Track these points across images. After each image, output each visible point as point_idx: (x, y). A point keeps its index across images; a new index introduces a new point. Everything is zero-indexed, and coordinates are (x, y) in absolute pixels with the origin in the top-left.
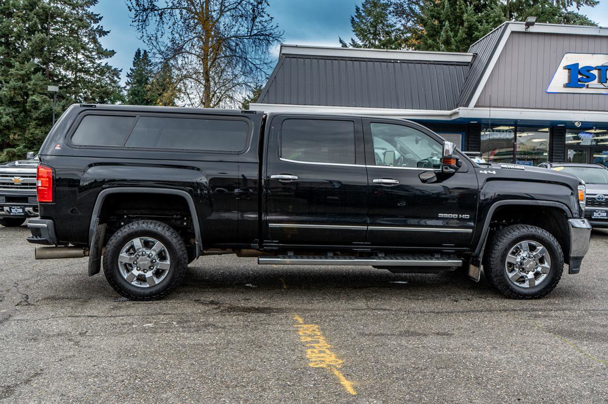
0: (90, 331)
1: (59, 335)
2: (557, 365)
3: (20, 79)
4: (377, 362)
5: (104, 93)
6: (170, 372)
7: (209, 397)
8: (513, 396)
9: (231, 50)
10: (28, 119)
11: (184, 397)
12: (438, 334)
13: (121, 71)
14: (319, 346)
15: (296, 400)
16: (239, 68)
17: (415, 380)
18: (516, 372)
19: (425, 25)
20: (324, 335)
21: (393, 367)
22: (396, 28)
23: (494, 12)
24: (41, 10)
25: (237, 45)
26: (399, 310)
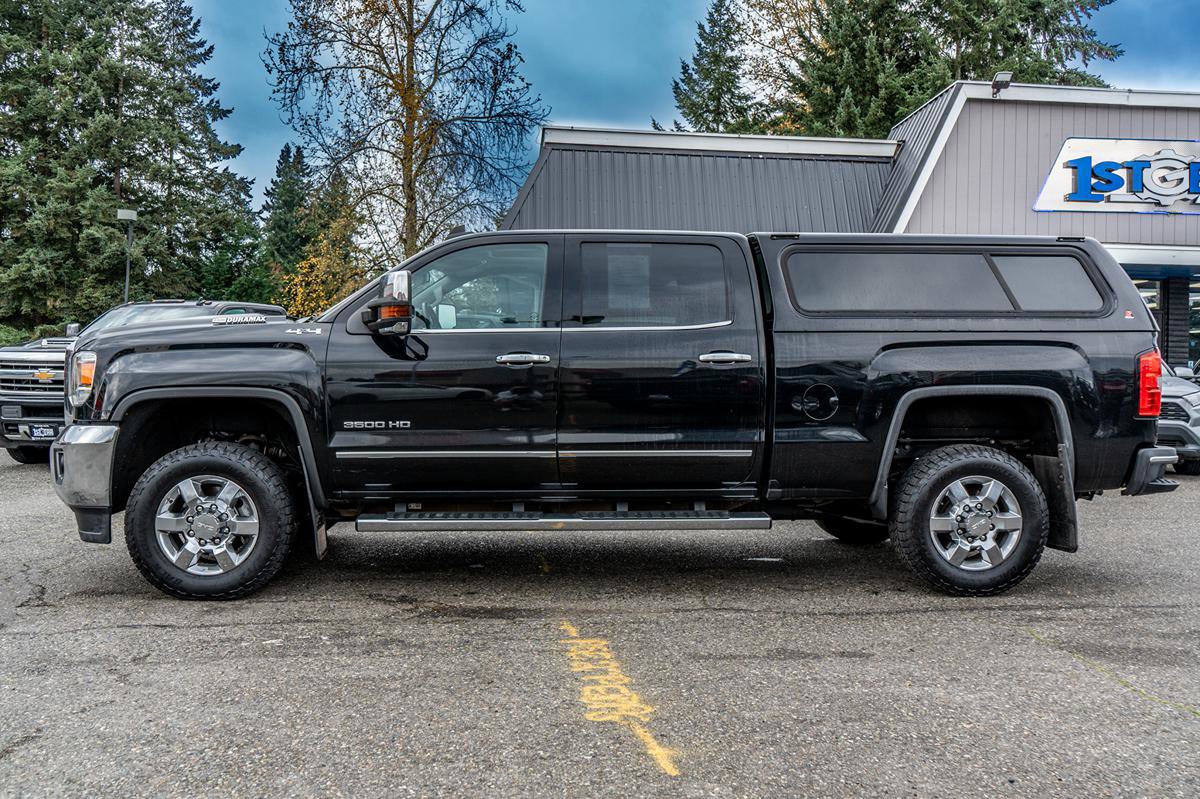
0: (154, 654)
1: (91, 661)
2: (1080, 710)
3: (67, 198)
4: (722, 709)
5: (221, 223)
6: (301, 734)
7: (375, 784)
8: (1000, 774)
9: (455, 143)
10: (81, 270)
11: (322, 783)
12: (842, 654)
13: (252, 183)
14: (606, 680)
15: (556, 787)
16: (469, 176)
17: (798, 745)
18: (1001, 727)
19: (808, 95)
20: (618, 658)
21: (753, 719)
22: (755, 101)
23: (934, 70)
24: (106, 72)
25: (465, 133)
26: (765, 610)
